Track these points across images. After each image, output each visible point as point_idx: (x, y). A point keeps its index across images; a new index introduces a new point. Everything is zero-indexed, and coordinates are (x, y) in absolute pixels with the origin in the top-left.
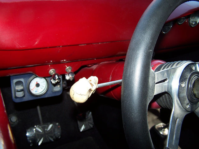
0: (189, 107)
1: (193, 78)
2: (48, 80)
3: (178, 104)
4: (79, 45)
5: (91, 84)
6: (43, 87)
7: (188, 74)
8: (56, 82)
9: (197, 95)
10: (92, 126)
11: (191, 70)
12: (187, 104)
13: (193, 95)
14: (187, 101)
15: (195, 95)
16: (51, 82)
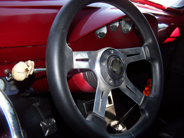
0: (112, 83)
1: (111, 59)
2: (4, 79)
3: (102, 80)
4: (27, 47)
5: (28, 65)
6: (1, 87)
7: (107, 56)
8: (10, 78)
9: (116, 72)
10: (55, 131)
11: (110, 53)
12: (110, 80)
13: (113, 72)
14: (109, 77)
15: (114, 72)
16: (6, 79)
